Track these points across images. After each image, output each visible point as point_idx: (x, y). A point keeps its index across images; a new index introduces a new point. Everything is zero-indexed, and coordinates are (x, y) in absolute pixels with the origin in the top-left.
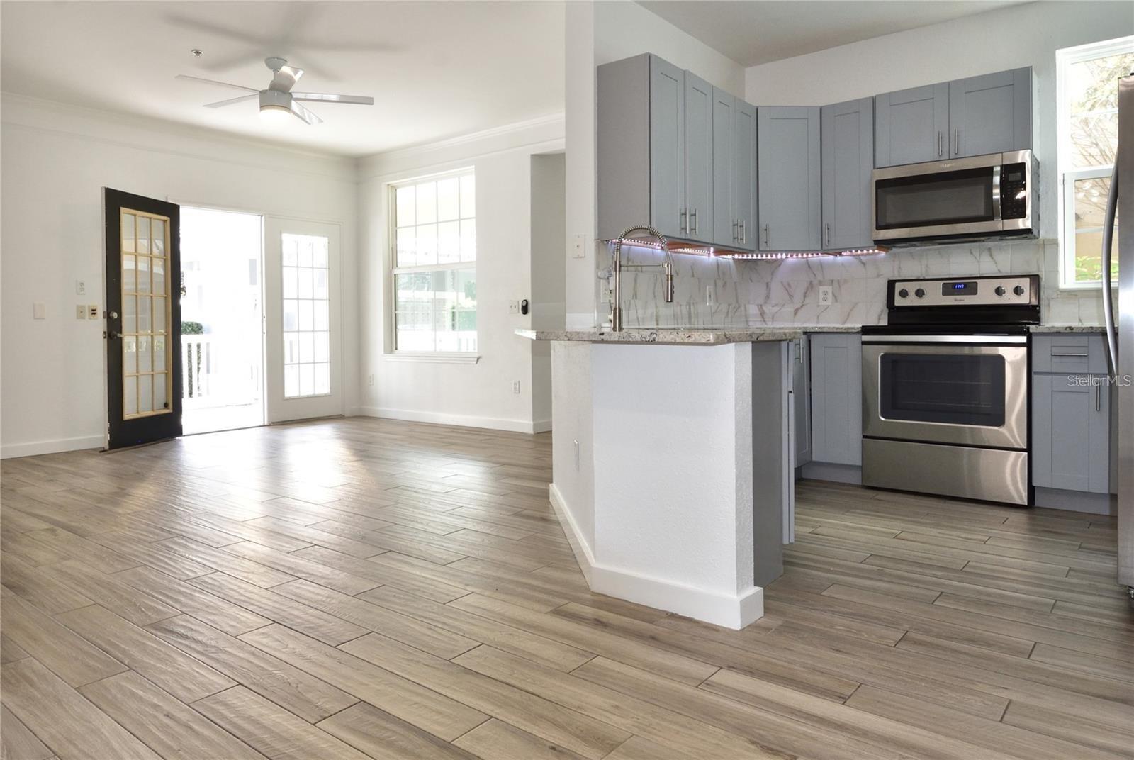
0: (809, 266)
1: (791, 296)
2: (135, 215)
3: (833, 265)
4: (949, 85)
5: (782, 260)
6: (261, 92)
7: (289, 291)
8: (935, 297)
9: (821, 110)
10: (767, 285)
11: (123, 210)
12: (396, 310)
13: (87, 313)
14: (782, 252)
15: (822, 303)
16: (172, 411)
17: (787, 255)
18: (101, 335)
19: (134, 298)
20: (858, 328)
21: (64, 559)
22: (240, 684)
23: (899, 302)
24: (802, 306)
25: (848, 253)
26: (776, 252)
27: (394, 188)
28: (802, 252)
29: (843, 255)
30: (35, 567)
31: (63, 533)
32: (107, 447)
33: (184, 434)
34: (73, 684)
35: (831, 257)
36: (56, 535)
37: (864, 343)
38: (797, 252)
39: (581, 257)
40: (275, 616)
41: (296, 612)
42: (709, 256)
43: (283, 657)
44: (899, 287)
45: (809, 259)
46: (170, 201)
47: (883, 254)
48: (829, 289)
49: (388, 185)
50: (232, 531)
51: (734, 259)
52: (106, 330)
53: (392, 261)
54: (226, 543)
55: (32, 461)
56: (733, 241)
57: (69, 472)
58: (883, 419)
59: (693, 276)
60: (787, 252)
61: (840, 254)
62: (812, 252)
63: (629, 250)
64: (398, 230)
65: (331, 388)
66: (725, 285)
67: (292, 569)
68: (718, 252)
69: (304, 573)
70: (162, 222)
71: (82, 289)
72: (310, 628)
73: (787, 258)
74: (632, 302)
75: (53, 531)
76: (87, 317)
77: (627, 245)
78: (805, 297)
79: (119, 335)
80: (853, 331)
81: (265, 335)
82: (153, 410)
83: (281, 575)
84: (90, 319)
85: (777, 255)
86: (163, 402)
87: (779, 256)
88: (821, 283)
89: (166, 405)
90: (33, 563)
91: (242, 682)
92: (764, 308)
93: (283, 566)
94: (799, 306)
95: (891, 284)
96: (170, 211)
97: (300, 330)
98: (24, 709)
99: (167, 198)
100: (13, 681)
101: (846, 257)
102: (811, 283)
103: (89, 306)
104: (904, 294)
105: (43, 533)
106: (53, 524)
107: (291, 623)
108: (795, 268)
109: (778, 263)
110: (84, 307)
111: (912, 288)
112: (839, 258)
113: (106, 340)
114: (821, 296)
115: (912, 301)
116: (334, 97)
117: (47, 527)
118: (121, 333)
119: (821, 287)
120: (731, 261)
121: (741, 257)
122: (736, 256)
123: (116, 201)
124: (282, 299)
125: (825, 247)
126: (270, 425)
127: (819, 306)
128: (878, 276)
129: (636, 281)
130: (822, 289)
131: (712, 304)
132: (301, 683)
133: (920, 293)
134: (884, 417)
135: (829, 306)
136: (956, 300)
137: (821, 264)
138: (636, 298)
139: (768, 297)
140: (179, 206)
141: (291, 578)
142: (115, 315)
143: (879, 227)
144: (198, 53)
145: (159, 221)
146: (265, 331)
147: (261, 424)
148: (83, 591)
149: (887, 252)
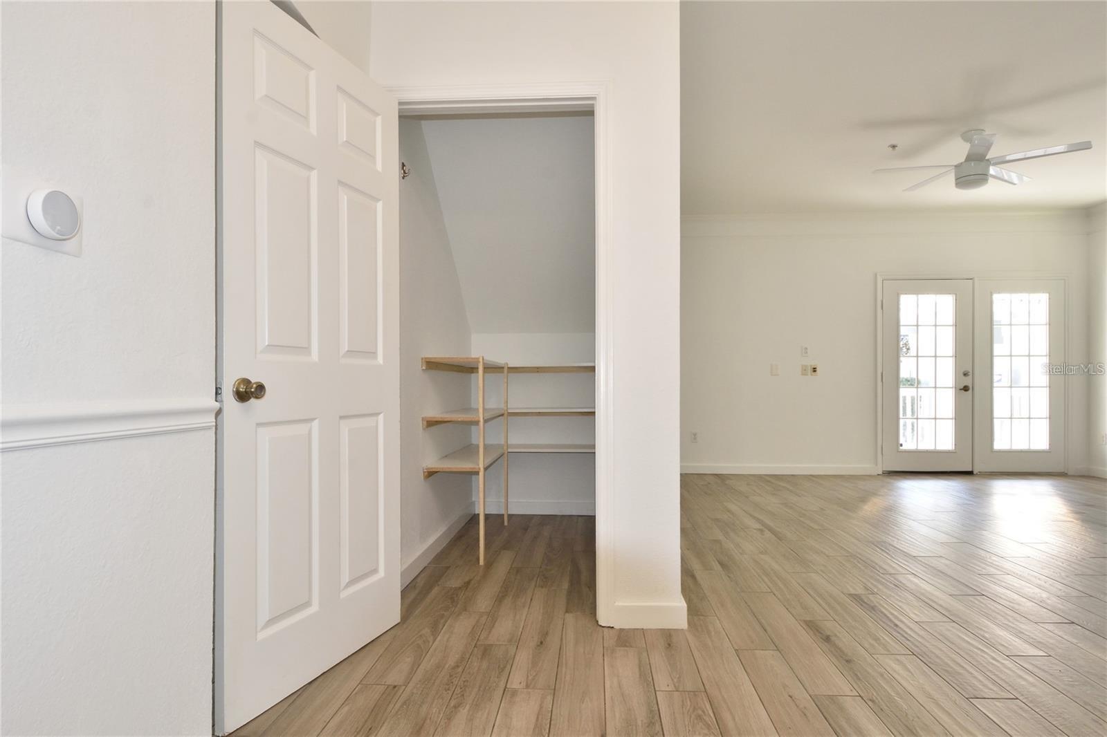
6: (956, 166)
7: (1000, 348)
13: (810, 371)
21: (762, 553)
22: (860, 696)
30: (741, 554)
31: (768, 534)
34: (735, 646)
36: (763, 535)
40: (916, 649)
41: (937, 652)
43: (910, 688)
50: (901, 562)
54: (893, 572)
55: (767, 478)
57: (788, 489)
65: (1050, 444)
67: (949, 611)
69: (960, 618)
71: (806, 353)
72: (947, 671)
75: (761, 531)
83: (935, 613)
84: (812, 375)
90: (741, 551)
91: (862, 695)
93: (941, 606)
97: (1013, 385)
98: (699, 651)
100: (700, 629)
103: (811, 366)
105: (755, 531)
106: (763, 525)
107: (930, 660)
117: (758, 527)
124: (992, 356)
132: (918, 718)
141: (945, 619)
144: (894, 147)
148: (766, 580)
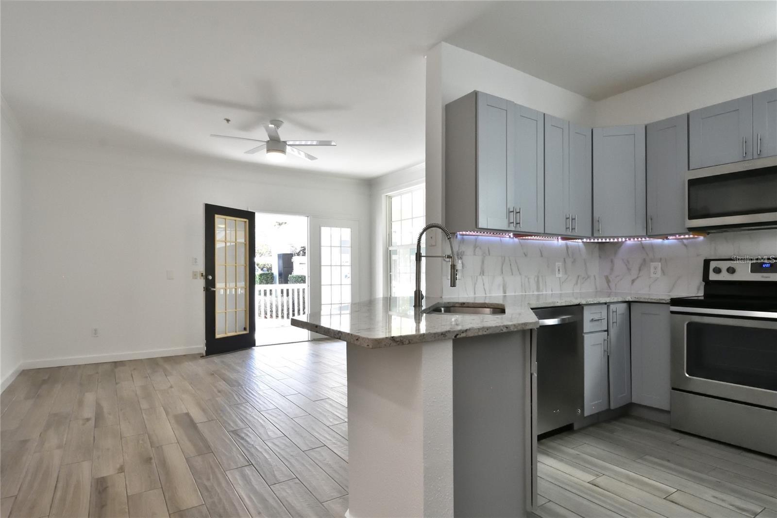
0: (643, 248)
1: (629, 269)
2: (225, 219)
3: (661, 246)
4: (753, 98)
5: (622, 243)
6: (267, 142)
7: (325, 260)
8: (744, 274)
9: (646, 127)
10: (612, 261)
11: (216, 216)
12: (390, 272)
13: (199, 275)
14: (622, 237)
15: (652, 275)
16: (248, 332)
17: (626, 239)
18: (203, 289)
19: (224, 266)
20: (668, 300)
23: (713, 277)
24: (637, 278)
25: (674, 237)
26: (618, 237)
27: (390, 198)
28: (638, 237)
29: (668, 239)
32: (204, 354)
33: (256, 345)
35: (660, 240)
37: (672, 312)
38: (634, 237)
39: (434, 246)
42: (558, 241)
44: (713, 265)
45: (642, 242)
46: (250, 210)
47: (701, 238)
48: (659, 265)
49: (387, 196)
51: (583, 242)
52: (205, 286)
53: (389, 241)
56: (566, 231)
58: (687, 375)
59: (542, 256)
60: (626, 237)
61: (667, 238)
62: (642, 237)
63: (476, 239)
64: (392, 223)
66: (574, 262)
68: (563, 239)
70: (244, 223)
71: (196, 262)
73: (626, 241)
74: (480, 277)
76: (199, 278)
77: (474, 236)
78: (640, 270)
79: (213, 289)
80: (664, 302)
81: (309, 287)
82: (236, 332)
85: (618, 239)
86: (244, 326)
87: (620, 240)
88: (652, 261)
89: (245, 329)
92: (610, 278)
94: (635, 277)
95: (707, 263)
96: (249, 216)
97: (332, 284)
99: (248, 209)
101: (671, 241)
102: (644, 260)
103: (200, 272)
104: (718, 271)
108: (632, 248)
109: (618, 245)
110: (196, 272)
111: (724, 265)
112: (666, 241)
113: (205, 292)
114: (652, 270)
115: (724, 276)
116: (315, 143)
118: (214, 288)
119: (652, 263)
120: (581, 244)
121: (588, 241)
122: (585, 240)
123: (212, 211)
124: (320, 266)
125: (648, 234)
126: (312, 341)
127: (651, 277)
128: (698, 255)
129: (483, 262)
130: (653, 264)
131: (560, 276)
133: (731, 270)
134: (688, 374)
135: (658, 278)
136: (763, 277)
137: (652, 246)
138: (483, 275)
139: (612, 269)
140: (254, 213)
142: (210, 277)
143: (690, 218)
144: (228, 121)
145: (242, 222)
146: (309, 285)
147: (307, 340)
149: (705, 237)
